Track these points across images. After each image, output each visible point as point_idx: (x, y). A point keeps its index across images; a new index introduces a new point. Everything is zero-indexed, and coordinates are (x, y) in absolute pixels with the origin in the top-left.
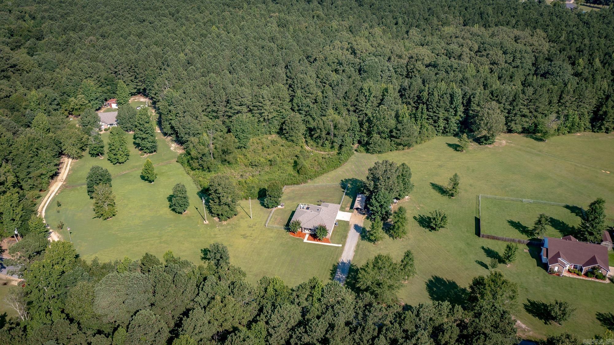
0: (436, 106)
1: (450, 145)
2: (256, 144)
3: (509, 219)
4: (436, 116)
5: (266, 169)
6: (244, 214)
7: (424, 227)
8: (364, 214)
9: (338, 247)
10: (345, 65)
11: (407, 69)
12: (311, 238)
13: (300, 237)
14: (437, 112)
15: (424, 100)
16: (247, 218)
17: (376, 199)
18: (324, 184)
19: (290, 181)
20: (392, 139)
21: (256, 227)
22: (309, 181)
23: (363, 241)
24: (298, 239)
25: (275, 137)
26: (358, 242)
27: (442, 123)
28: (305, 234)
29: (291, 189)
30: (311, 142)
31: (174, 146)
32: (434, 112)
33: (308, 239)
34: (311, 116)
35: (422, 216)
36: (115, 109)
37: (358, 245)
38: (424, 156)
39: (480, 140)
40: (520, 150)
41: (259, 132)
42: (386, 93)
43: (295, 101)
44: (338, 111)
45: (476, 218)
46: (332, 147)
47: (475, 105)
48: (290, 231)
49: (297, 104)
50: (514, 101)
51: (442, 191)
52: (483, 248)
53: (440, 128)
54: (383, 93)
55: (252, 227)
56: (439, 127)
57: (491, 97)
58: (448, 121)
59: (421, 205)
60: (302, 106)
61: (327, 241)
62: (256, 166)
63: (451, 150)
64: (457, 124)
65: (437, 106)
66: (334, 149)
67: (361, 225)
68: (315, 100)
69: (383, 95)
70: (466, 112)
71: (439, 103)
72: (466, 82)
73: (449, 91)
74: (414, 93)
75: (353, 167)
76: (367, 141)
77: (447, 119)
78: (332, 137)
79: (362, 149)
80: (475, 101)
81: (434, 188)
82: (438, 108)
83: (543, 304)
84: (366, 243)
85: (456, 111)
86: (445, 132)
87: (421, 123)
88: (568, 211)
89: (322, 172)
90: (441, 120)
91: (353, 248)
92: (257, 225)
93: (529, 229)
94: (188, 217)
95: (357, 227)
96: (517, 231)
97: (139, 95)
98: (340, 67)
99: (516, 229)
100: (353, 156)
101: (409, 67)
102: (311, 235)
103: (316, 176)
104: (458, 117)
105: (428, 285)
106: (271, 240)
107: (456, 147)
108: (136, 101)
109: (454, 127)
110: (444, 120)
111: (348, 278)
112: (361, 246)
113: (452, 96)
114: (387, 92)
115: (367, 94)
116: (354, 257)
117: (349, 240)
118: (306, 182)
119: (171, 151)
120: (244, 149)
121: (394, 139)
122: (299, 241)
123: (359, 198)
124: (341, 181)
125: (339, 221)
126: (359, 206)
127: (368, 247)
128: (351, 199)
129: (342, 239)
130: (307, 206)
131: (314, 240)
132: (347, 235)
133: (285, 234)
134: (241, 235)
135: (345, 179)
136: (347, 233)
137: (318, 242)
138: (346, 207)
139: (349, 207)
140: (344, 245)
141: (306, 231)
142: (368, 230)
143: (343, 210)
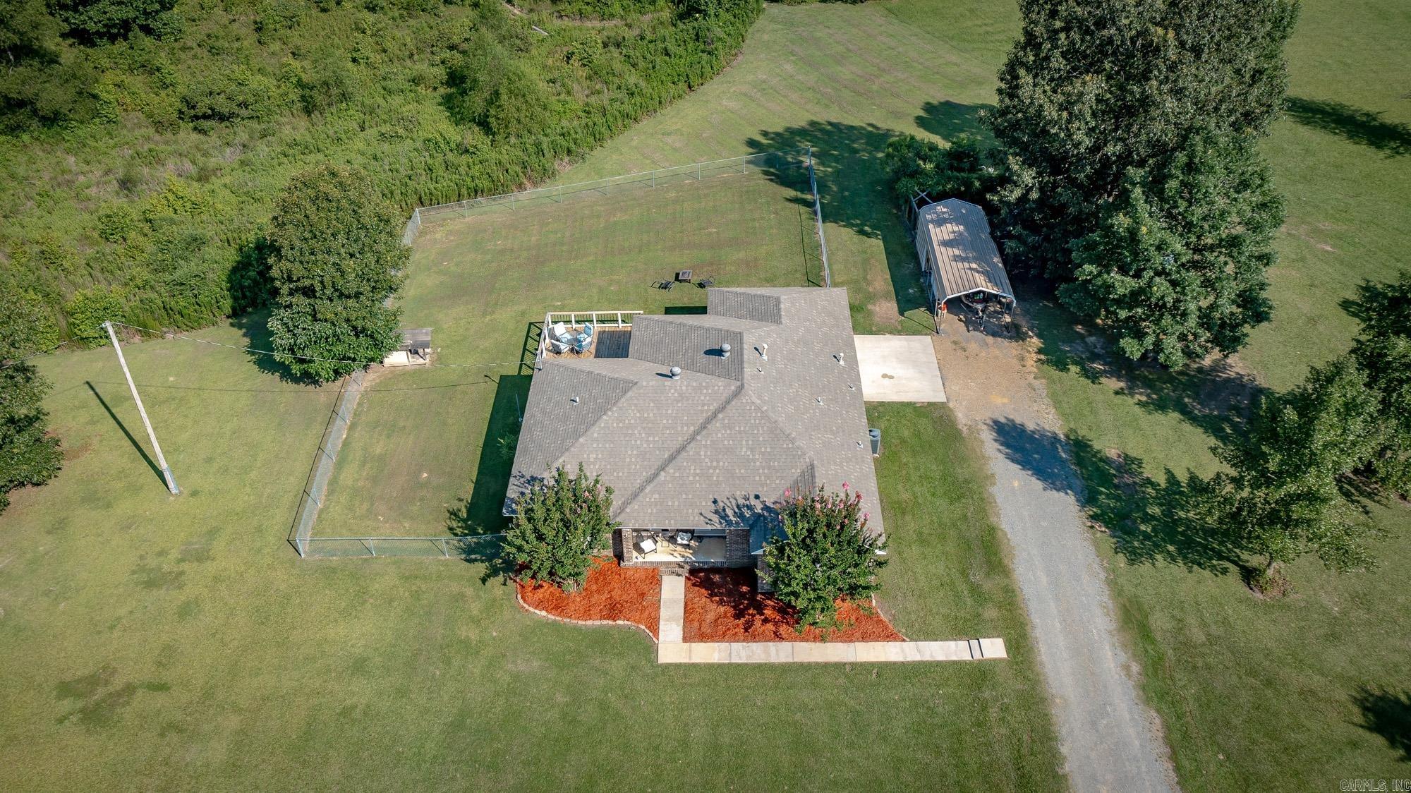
5: (287, 130)
6: (116, 455)
8: (1016, 333)
9: (979, 673)
12: (714, 610)
13: (613, 611)
16: (135, 489)
18: (660, 172)
19: (446, 181)
21: (210, 568)
22: (563, 167)
23: (1145, 568)
24: (600, 640)
26: (1113, 584)
28: (653, 576)
29: (458, 225)
33: (695, 632)
48: (510, 568)
55: (176, 580)
62: (222, 118)
67: (1042, 418)
75: (788, 67)
92: (219, 545)
100: (764, 25)
102: (700, 577)
103: (597, 137)
112: (1160, 622)
116: (1174, 757)
117: (1029, 574)
118: (546, 174)
120: (148, 42)
122: (617, 667)
123: (940, 222)
124: (752, 143)
125: (877, 412)
126: (980, 279)
127: (1225, 622)
128: (876, 245)
129: (978, 577)
130: (596, 327)
131: (749, 633)
132: (992, 530)
133: (475, 608)
134: (65, 690)
135: (765, 134)
136: (984, 505)
137: (786, 646)
138: (871, 297)
139: (886, 296)
140: (1019, 644)
141: (658, 553)
142: (1112, 453)
143: (864, 323)
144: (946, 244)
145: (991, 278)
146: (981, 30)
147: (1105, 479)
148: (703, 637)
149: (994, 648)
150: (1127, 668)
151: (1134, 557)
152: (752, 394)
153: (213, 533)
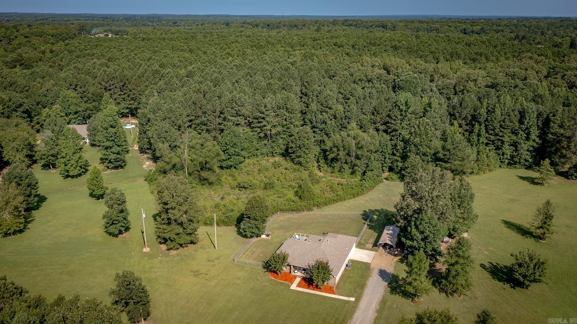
0: (498, 126)
1: (523, 178)
2: (252, 165)
4: (499, 140)
5: (258, 193)
6: (207, 242)
7: (500, 280)
8: (396, 255)
9: (347, 302)
10: (375, 82)
12: (303, 283)
13: (286, 280)
14: (501, 134)
15: (482, 120)
16: (209, 248)
17: (417, 227)
18: (337, 213)
19: (288, 207)
20: (438, 163)
21: (219, 261)
22: (315, 209)
23: (393, 296)
24: (282, 284)
25: (278, 159)
26: (384, 296)
27: (508, 150)
28: (295, 277)
29: (287, 217)
30: (325, 167)
31: (147, 164)
32: (497, 135)
33: (299, 285)
35: (495, 264)
37: (383, 302)
38: (486, 187)
41: (258, 152)
42: (428, 109)
43: (308, 116)
44: (363, 130)
46: (353, 173)
47: (556, 126)
48: (270, 271)
49: (310, 120)
53: (505, 156)
54: (425, 109)
55: (213, 261)
56: (503, 154)
58: (516, 147)
59: (491, 248)
60: (316, 123)
61: (330, 290)
62: (245, 188)
63: (524, 183)
64: (531, 152)
65: (501, 126)
66: (356, 176)
67: (390, 270)
68: (334, 115)
69: (425, 111)
70: (542, 135)
71: (504, 122)
72: (540, 100)
73: (518, 108)
74: (467, 112)
75: (381, 196)
76: (401, 167)
77: (515, 145)
78: (353, 159)
79: (395, 177)
80: (555, 121)
81: (509, 228)
82: (501, 129)
84: (398, 299)
85: (528, 134)
86: (512, 163)
87: (478, 149)
89: (335, 198)
90: (506, 146)
91: (374, 305)
92: (221, 258)
94: (124, 241)
95: (383, 273)
100: (381, 185)
101: (457, 88)
102: (304, 279)
103: (326, 204)
104: (531, 143)
106: (238, 282)
108: (126, 122)
109: (526, 155)
110: (512, 145)
112: (389, 303)
113: (522, 114)
114: (431, 107)
115: (404, 108)
116: (375, 320)
117: (367, 291)
118: (310, 210)
119: (142, 168)
120: (234, 170)
121: (441, 163)
122: (282, 287)
123: (387, 230)
124: (365, 211)
125: (352, 260)
126: (388, 241)
127: (402, 305)
128: (376, 234)
129: (357, 289)
131: (308, 288)
132: (365, 284)
133: (262, 275)
134: (192, 272)
135: (369, 210)
136: (366, 280)
137: (314, 291)
138: (368, 243)
139: (371, 243)
140: (358, 299)
141: (297, 273)
144: (387, 234)
145: (391, 241)
147: (396, 282)
148: (300, 287)
149: (353, 299)
150: (376, 307)
151: (392, 294)
152: (322, 246)
153: (221, 256)
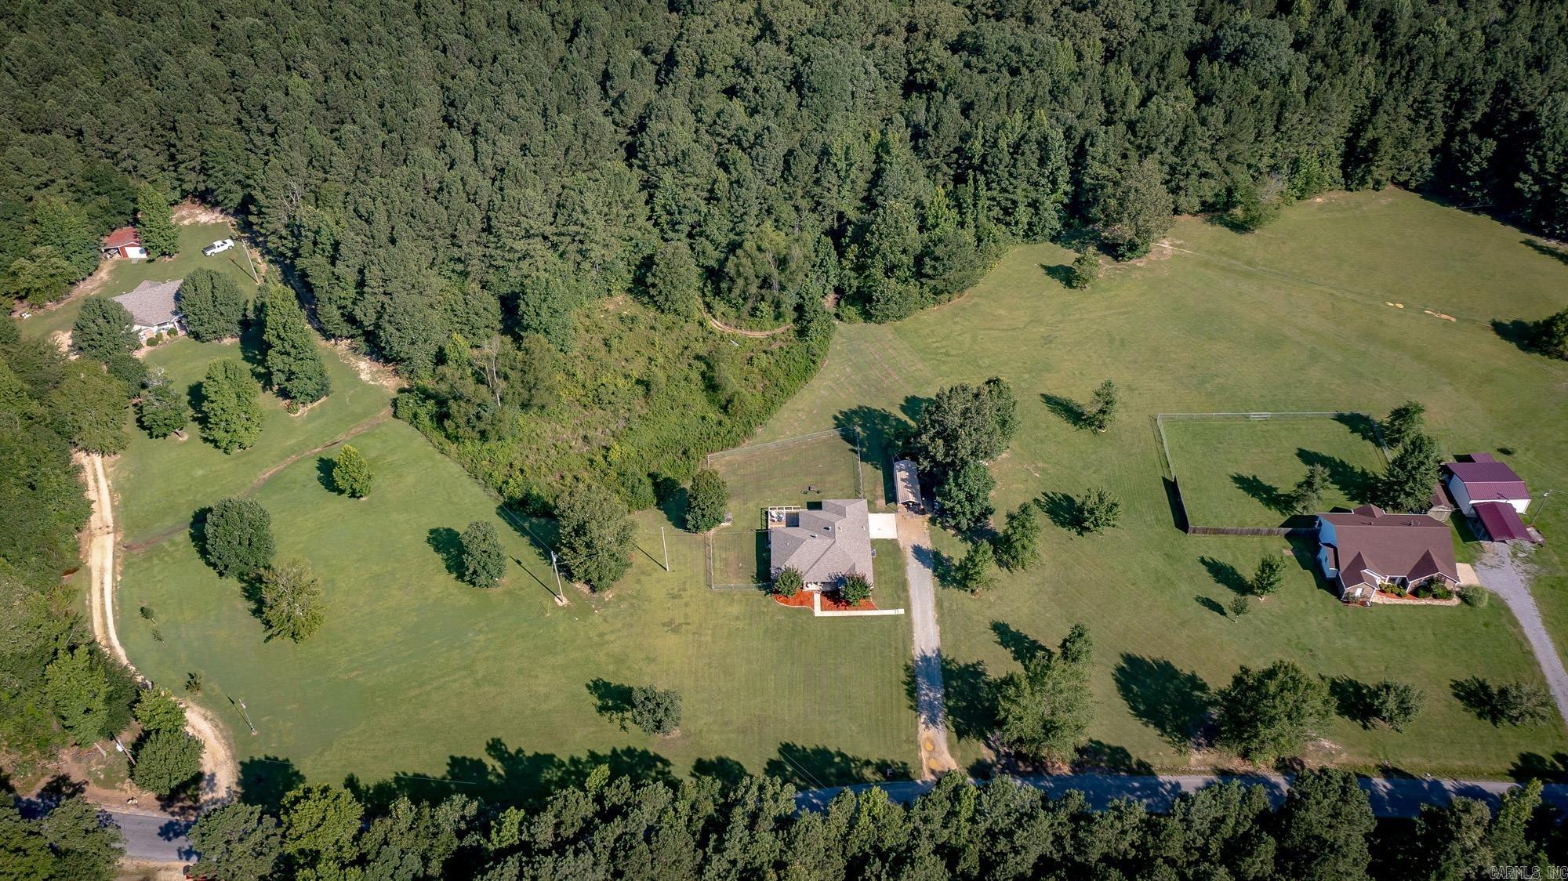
1: (1051, 271)
2: (583, 332)
3: (1233, 471)
4: (1007, 199)
5: (639, 408)
6: (645, 560)
7: (1063, 525)
8: (923, 512)
9: (897, 617)
10: (758, 76)
11: (909, 63)
12: (829, 603)
13: (802, 603)
14: (1010, 188)
15: (976, 161)
16: (656, 570)
18: (799, 434)
20: (923, 280)
21: (688, 593)
22: (759, 430)
23: (946, 590)
24: (799, 610)
25: (621, 303)
26: (936, 595)
27: (1023, 214)
28: (811, 594)
30: (720, 306)
31: (365, 368)
32: (1004, 190)
33: (823, 608)
34: (707, 237)
35: (1051, 495)
36: (140, 260)
37: (939, 604)
38: (1002, 312)
39: (1117, 251)
40: (1206, 264)
41: (584, 297)
42: (884, 155)
43: (659, 200)
44: (773, 217)
45: (1165, 480)
46: (778, 317)
47: (1096, 164)
48: (771, 592)
49: (664, 206)
50: (1182, 143)
51: (1073, 414)
52: (1203, 561)
53: (1020, 226)
55: (679, 597)
56: (1017, 223)
57: (1132, 139)
58: (1037, 209)
59: (1040, 465)
60: (680, 213)
61: (868, 605)
62: (611, 403)
63: (1056, 285)
64: (1058, 211)
65: (1011, 175)
66: (784, 321)
67: (927, 544)
68: (711, 191)
69: (878, 159)
70: (1076, 180)
71: (1014, 166)
72: (1066, 100)
73: (1034, 134)
75: (848, 369)
76: (858, 288)
77: (1034, 205)
78: (776, 293)
79: (852, 311)
80: (1095, 155)
81: (1053, 411)
82: (1011, 179)
83: (1350, 681)
84: (954, 593)
85: (1054, 182)
86: (1030, 233)
87: (975, 220)
88: (1344, 429)
89: (779, 396)
90: (1021, 208)
91: (931, 614)
92: (688, 587)
93: (1280, 492)
94: (509, 593)
95: (918, 551)
96: (1256, 501)
97: (187, 202)
98: (746, 80)
99: (1253, 496)
100: (835, 337)
101: (912, 56)
102: (824, 594)
103: (769, 412)
104: (1058, 196)
105: (1117, 680)
106: (740, 624)
107: (1067, 276)
108: (186, 222)
109: (1052, 219)
110: (1029, 205)
111: (947, 695)
112: (946, 604)
113: (1043, 144)
115: (843, 165)
117: (914, 592)
118: (753, 435)
119: (364, 384)
121: (928, 281)
122: (804, 617)
123: (901, 470)
124: (835, 418)
125: (874, 543)
126: (911, 496)
127: (963, 604)
128: (880, 472)
129: (900, 593)
130: (785, 511)
131: (838, 608)
132: (906, 579)
133: (764, 603)
134: (664, 625)
135: (841, 412)
136: (904, 572)
137: (848, 611)
138: (876, 498)
139: (881, 497)
140: (908, 610)
141: (812, 587)
142: (945, 555)
143: (873, 509)
144: (903, 480)
145: (914, 495)
146: (935, 345)
147: (941, 564)
148: (826, 609)
149: (901, 611)
150: (934, 615)
151: (944, 586)
152: (837, 544)
153: (684, 583)
